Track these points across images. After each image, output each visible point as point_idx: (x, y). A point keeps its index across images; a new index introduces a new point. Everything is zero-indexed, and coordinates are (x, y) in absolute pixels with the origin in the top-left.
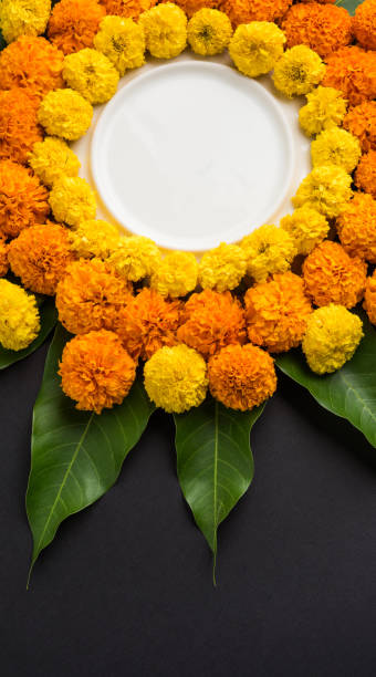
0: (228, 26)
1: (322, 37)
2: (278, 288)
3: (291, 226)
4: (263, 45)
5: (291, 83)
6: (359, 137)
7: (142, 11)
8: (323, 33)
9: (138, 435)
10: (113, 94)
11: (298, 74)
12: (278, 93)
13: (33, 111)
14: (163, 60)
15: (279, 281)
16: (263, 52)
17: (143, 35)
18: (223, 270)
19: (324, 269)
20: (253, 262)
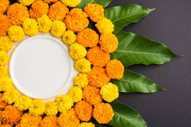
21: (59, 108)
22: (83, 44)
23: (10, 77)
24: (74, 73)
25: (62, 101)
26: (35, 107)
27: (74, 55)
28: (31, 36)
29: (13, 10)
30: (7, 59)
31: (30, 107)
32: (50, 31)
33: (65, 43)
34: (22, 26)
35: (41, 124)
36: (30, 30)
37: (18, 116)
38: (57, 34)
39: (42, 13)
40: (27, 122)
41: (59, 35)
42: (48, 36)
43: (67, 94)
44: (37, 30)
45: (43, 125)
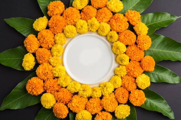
0: (116, 39)
1: (133, 57)
2: (80, 100)
3: (94, 90)
4: (119, 49)
5: (119, 61)
6: (122, 83)
7: (102, 22)
8: (134, 56)
9: (34, 104)
10: (83, 34)
11: (122, 60)
12: (116, 60)
13: (64, 26)
14: (99, 34)
15: (82, 99)
16: (118, 51)
17: (98, 27)
18: (72, 89)
19: (92, 104)
20: (80, 92)
21: (103, 92)
22: (124, 42)
23: (63, 65)
24: (115, 65)
25: (105, 86)
26: (84, 91)
27: (117, 51)
28: (81, 34)
29: (69, 13)
30: (62, 51)
31: (80, 90)
32: (97, 31)
33: (108, 41)
34: (75, 25)
35: (88, 104)
36: (82, 29)
37: (70, 97)
38: (103, 34)
39: (92, 16)
40: (77, 102)
41: (105, 34)
42: (95, 34)
43: (109, 82)
44: (87, 29)
45: (89, 105)
